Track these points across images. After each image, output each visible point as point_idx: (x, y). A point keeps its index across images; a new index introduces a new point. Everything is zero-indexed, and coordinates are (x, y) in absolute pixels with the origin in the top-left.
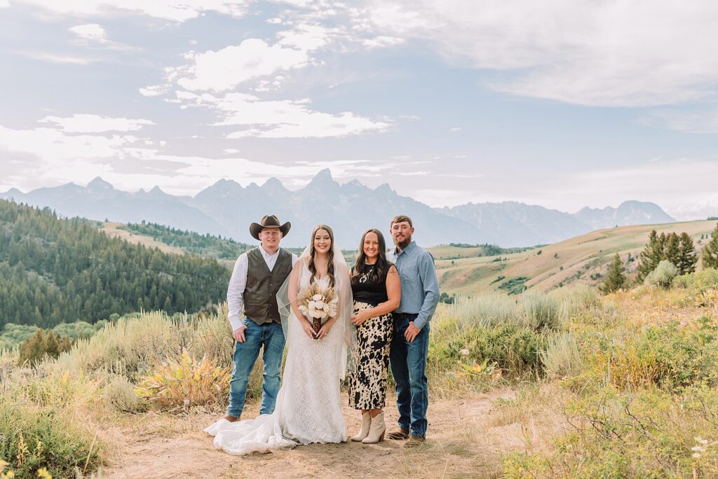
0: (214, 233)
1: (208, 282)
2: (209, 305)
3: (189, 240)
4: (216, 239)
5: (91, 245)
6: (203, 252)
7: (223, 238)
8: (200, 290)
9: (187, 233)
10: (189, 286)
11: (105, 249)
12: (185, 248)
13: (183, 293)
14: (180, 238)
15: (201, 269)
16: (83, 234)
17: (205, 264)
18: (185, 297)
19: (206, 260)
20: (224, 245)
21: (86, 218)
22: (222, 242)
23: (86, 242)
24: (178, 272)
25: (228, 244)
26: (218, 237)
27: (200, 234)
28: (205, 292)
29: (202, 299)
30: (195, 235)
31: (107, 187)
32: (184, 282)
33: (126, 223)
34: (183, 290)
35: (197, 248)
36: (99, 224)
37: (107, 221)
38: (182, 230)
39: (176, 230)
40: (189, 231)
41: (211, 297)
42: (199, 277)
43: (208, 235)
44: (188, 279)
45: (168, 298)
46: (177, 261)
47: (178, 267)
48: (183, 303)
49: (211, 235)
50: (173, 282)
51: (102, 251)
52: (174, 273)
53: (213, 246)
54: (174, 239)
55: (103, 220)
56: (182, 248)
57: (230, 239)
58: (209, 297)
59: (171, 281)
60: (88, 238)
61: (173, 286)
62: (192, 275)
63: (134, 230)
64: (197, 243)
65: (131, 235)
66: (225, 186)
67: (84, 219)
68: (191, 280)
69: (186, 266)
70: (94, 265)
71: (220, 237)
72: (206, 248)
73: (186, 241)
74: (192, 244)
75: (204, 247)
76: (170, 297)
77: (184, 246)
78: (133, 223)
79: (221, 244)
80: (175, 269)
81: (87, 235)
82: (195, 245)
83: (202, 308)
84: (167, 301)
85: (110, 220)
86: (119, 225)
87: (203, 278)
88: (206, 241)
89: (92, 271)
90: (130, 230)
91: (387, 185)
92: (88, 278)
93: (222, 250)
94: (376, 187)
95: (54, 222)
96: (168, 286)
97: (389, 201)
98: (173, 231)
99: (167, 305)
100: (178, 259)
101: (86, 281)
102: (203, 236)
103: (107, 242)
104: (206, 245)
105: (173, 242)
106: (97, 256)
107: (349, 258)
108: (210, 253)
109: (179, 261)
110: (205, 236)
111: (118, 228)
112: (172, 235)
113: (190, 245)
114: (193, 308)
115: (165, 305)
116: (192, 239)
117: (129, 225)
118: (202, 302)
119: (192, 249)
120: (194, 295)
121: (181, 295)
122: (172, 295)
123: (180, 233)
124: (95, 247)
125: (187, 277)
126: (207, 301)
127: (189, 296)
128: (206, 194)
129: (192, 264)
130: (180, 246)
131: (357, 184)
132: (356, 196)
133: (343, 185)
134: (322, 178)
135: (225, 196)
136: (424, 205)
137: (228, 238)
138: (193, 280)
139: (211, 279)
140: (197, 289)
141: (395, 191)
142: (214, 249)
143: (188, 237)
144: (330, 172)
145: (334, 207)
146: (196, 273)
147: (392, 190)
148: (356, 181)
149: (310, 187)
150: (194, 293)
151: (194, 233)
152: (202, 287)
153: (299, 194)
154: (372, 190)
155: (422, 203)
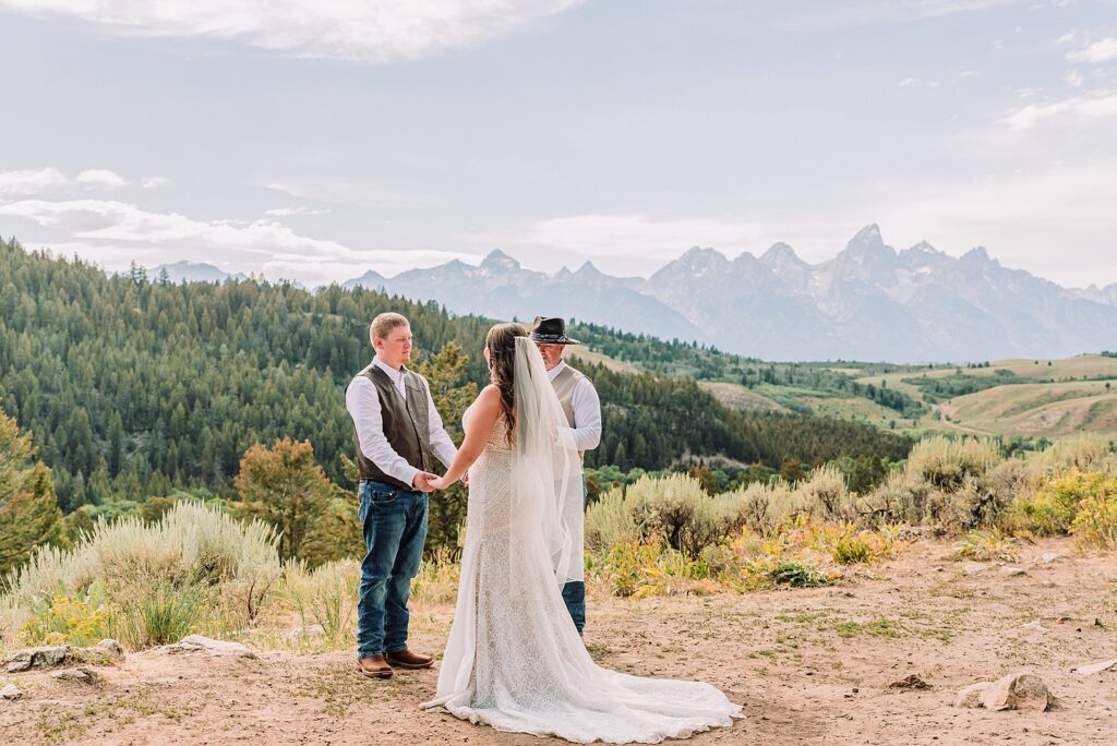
0: (685, 338)
1: (683, 420)
2: (686, 457)
3: (646, 350)
4: (690, 348)
6: (669, 369)
7: (700, 346)
8: (671, 432)
9: (641, 339)
10: (653, 425)
12: (639, 363)
13: (644, 436)
14: (631, 346)
15: (672, 397)
17: (679, 390)
18: (647, 442)
19: (679, 382)
20: (703, 358)
21: (484, 316)
22: (700, 353)
24: (636, 402)
25: (708, 356)
26: (691, 345)
27: (664, 341)
28: (679, 434)
29: (674, 446)
30: (656, 343)
31: (511, 266)
32: (645, 419)
34: (644, 431)
35: (659, 363)
38: (633, 333)
39: (624, 333)
40: (645, 336)
41: (690, 443)
42: (668, 410)
43: (676, 341)
44: (652, 414)
45: (620, 445)
46: (632, 385)
47: (635, 394)
48: (644, 452)
49: (681, 341)
50: (628, 420)
52: (629, 405)
53: (685, 361)
54: (621, 349)
56: (636, 363)
57: (712, 348)
58: (685, 444)
59: (625, 417)
61: (628, 424)
62: (657, 406)
64: (660, 354)
66: (698, 257)
67: (481, 318)
68: (655, 415)
69: (649, 393)
71: (695, 344)
72: (673, 364)
73: (641, 352)
74: (651, 357)
75: (671, 362)
76: (623, 443)
77: (637, 360)
79: (697, 356)
80: (631, 397)
82: (655, 358)
83: (675, 462)
84: (618, 451)
87: (675, 412)
88: (673, 352)
91: (982, 249)
93: (699, 367)
94: (962, 254)
95: (444, 325)
96: (620, 425)
97: (985, 277)
98: (620, 336)
99: (620, 456)
100: (636, 381)
102: (668, 343)
104: (673, 358)
105: (621, 353)
107: (917, 379)
108: (681, 373)
109: (636, 386)
110: (671, 343)
112: (619, 341)
113: (647, 359)
114: (660, 461)
115: (616, 455)
116: (650, 348)
118: (675, 452)
119: (649, 363)
120: (662, 440)
121: (641, 439)
122: (626, 440)
123: (630, 338)
125: (649, 411)
126: (683, 451)
127: (654, 440)
128: (667, 274)
129: (657, 390)
130: (632, 360)
131: (926, 250)
132: (925, 270)
133: (902, 251)
134: (865, 241)
135: (699, 275)
136: (1050, 283)
137: (708, 346)
138: (659, 415)
139: (688, 414)
140: (667, 430)
141: (996, 260)
142: (686, 364)
143: (644, 345)
144: (878, 230)
145: (886, 290)
146: (663, 404)
147: (992, 257)
148: (925, 244)
149: (845, 256)
150: (660, 437)
151: (653, 339)
152: (674, 427)
153: (824, 268)
154: (954, 259)
155: (1048, 279)
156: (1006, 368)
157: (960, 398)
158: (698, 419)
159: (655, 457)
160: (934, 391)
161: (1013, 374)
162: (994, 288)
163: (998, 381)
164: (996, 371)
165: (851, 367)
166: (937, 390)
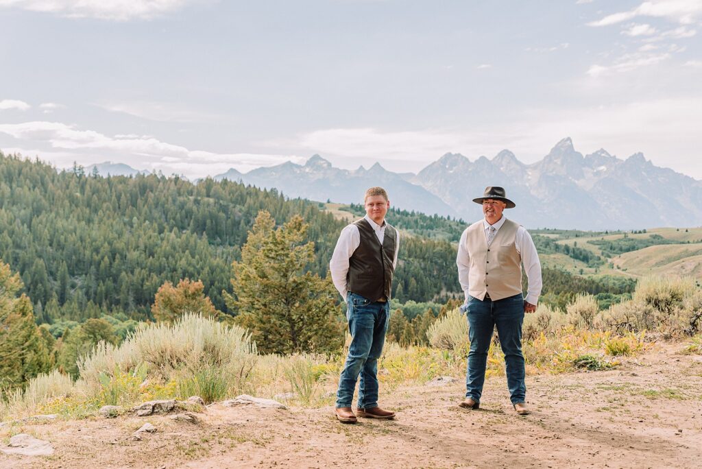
0: (442, 214)
1: (441, 268)
2: (443, 293)
3: (416, 222)
4: (445, 220)
5: (319, 228)
6: (431, 235)
7: (452, 219)
8: (433, 277)
9: (413, 214)
10: (422, 272)
11: (333, 232)
12: (412, 230)
13: (415, 279)
14: (406, 219)
15: (434, 253)
16: (311, 216)
17: (438, 248)
18: (418, 283)
19: (439, 243)
20: (454, 227)
21: (308, 199)
22: (452, 224)
23: (314, 225)
24: (410, 256)
25: (458, 225)
26: (446, 218)
27: (428, 215)
28: (438, 278)
29: (435, 287)
30: (422, 217)
31: (325, 165)
32: (416, 267)
33: (348, 204)
34: (415, 276)
35: (425, 230)
36: (321, 205)
37: (329, 202)
38: (407, 210)
39: (401, 210)
40: (415, 212)
41: (445, 284)
42: (431, 262)
43: (436, 215)
44: (420, 264)
45: (399, 285)
46: (408, 245)
47: (409, 251)
48: (415, 290)
49: (439, 216)
50: (405, 268)
51: (331, 234)
52: (406, 258)
53: (442, 228)
54: (399, 221)
55: (325, 201)
56: (409, 230)
57: (460, 220)
58: (443, 284)
59: (403, 266)
60: (316, 221)
61: (405, 271)
62: (424, 259)
63: (357, 211)
64: (425, 224)
65: (354, 217)
66: (450, 160)
67: (306, 200)
68: (423, 265)
69: (418, 250)
70: (322, 250)
71: (449, 218)
72: (434, 231)
73: (412, 223)
74: (419, 226)
75: (432, 229)
76: (402, 284)
77: (410, 228)
78: (356, 204)
79: (450, 226)
80: (407, 253)
81: (315, 217)
82: (422, 227)
83: (436, 297)
84: (398, 288)
85: (331, 200)
86: (342, 206)
87: (436, 263)
88: (434, 223)
89: (322, 256)
90: (353, 211)
91: (641, 154)
92: (317, 263)
93: (451, 233)
94: (627, 158)
95: (282, 205)
96: (399, 272)
97: (643, 173)
98: (398, 212)
99: (399, 293)
100: (410, 242)
101: (315, 266)
102: (431, 217)
103: (335, 224)
104: (434, 227)
105: (399, 223)
106: (325, 239)
107: (598, 241)
108: (439, 237)
109: (410, 245)
110: (433, 217)
111: (340, 209)
112: (398, 216)
113: (417, 227)
114: (426, 296)
115: (397, 292)
116: (419, 220)
117: (352, 206)
118: (435, 290)
119: (419, 231)
120: (427, 282)
121: (413, 281)
122: (403, 281)
123: (405, 214)
124: (323, 230)
125: (419, 262)
126: (441, 289)
127: (422, 282)
128: (430, 171)
129: (424, 249)
130: (407, 228)
131: (603, 155)
132: (603, 168)
133: (587, 156)
134: (563, 149)
135: (451, 172)
136: (686, 177)
137: (458, 219)
138: (425, 265)
139: (444, 264)
140: (430, 275)
141: (650, 161)
142: (443, 231)
143: (415, 218)
144: (571, 141)
145: (576, 182)
146: (428, 258)
147: (647, 160)
148: (603, 151)
149: (549, 159)
150: (426, 280)
151: (421, 214)
152: (435, 273)
153: (535, 167)
154: (622, 161)
155: (685, 174)
156: (657, 234)
157: (627, 253)
158: (451, 268)
159: (423, 293)
160: (609, 249)
161: (662, 238)
162: (649, 180)
163: (652, 242)
164: (651, 236)
165: (553, 233)
166: (611, 249)
